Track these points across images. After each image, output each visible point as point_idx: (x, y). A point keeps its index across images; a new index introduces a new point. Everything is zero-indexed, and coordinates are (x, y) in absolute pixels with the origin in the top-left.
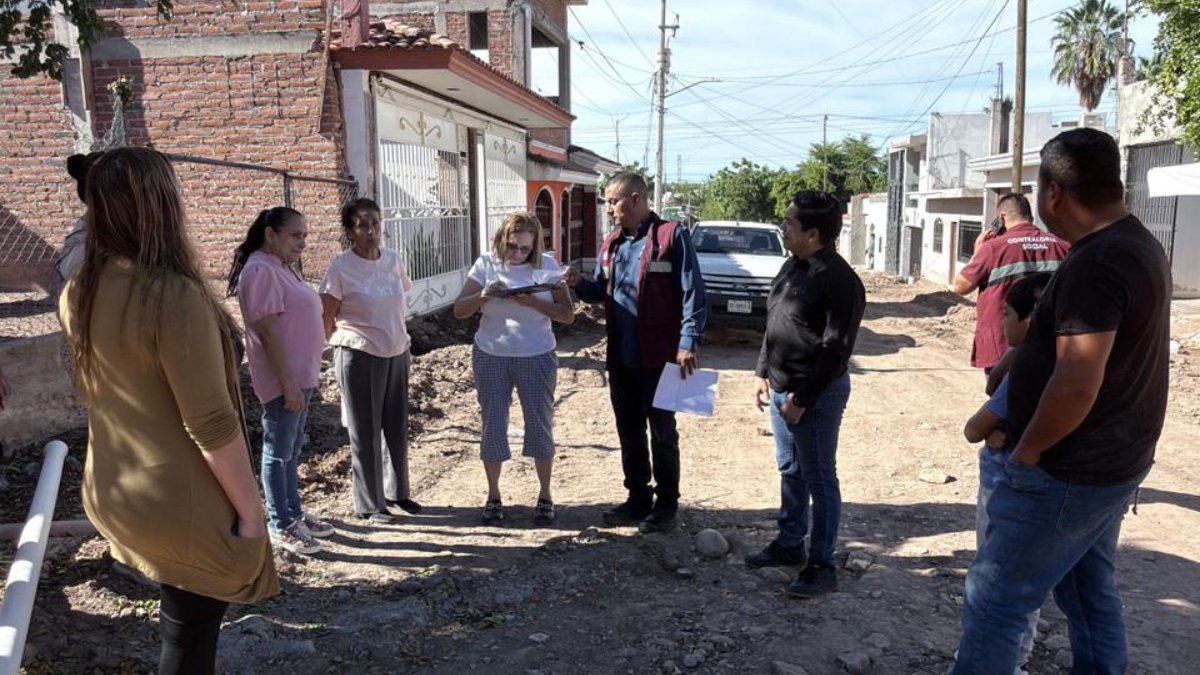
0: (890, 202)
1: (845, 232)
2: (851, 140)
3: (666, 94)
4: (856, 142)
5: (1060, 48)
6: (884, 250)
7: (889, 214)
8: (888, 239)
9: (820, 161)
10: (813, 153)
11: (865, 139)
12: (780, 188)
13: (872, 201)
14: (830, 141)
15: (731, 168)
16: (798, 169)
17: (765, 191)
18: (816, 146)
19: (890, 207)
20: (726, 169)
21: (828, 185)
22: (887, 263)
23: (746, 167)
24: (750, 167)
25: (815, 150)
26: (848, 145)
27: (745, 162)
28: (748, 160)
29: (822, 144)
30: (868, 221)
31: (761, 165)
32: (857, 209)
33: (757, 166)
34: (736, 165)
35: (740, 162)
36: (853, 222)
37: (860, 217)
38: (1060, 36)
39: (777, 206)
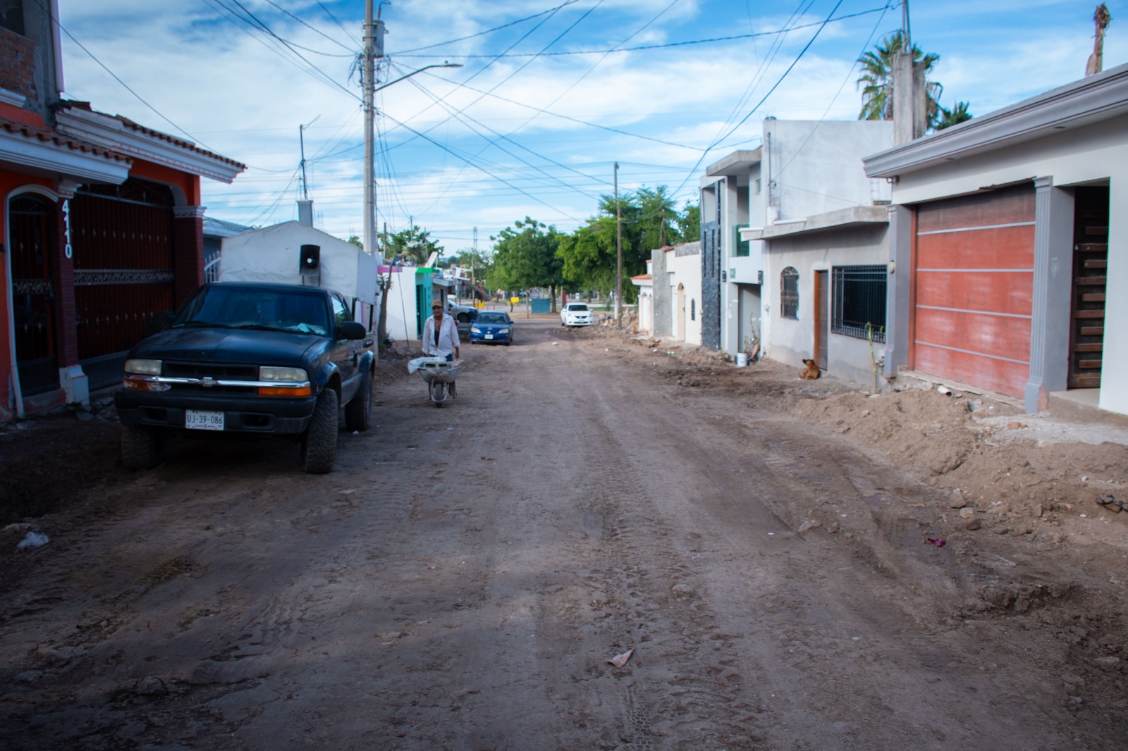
0: (705, 253)
1: (645, 295)
2: (645, 191)
3: (377, 86)
4: (651, 194)
5: (868, 90)
6: (698, 317)
7: (704, 268)
8: (704, 303)
9: (611, 215)
10: (603, 207)
11: (661, 190)
12: (567, 247)
13: (678, 255)
14: (622, 193)
15: (514, 228)
16: (589, 225)
17: (550, 252)
18: (606, 198)
19: (704, 260)
20: (508, 229)
21: (622, 241)
22: (703, 334)
23: (530, 226)
24: (535, 226)
25: (606, 203)
26: (643, 198)
27: (528, 221)
28: (532, 219)
29: (613, 196)
30: (674, 281)
31: (548, 224)
32: (659, 266)
33: (543, 226)
34: (519, 225)
35: (523, 221)
36: (654, 282)
37: (665, 276)
38: (866, 78)
39: (565, 267)
